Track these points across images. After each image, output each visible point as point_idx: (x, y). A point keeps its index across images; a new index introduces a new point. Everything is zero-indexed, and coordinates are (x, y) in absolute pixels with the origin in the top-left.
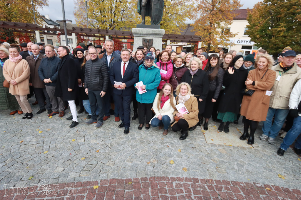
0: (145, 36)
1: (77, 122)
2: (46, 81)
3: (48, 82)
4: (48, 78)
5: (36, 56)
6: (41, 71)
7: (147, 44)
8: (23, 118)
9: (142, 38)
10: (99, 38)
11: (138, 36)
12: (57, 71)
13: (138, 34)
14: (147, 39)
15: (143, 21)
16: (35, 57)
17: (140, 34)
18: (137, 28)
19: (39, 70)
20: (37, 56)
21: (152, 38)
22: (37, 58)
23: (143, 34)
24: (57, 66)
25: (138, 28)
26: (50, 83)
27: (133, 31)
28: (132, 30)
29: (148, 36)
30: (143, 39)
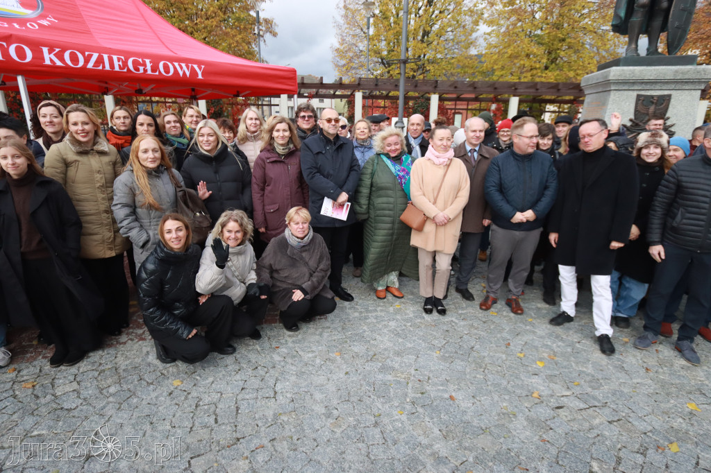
0: (648, 87)
1: (610, 336)
2: (520, 217)
3: (525, 220)
4: (522, 211)
5: (472, 148)
6: (498, 191)
7: (652, 109)
8: (428, 311)
9: (635, 94)
10: (478, 105)
11: (624, 88)
12: (546, 188)
13: (626, 83)
14: (652, 97)
15: (633, 46)
16: (472, 151)
17: (634, 83)
18: (625, 68)
19: (492, 188)
20: (477, 149)
21: (666, 93)
22: (476, 154)
23: (643, 83)
24: (546, 175)
25: (631, 68)
26: (528, 221)
27: (614, 76)
28: (612, 74)
29: (658, 87)
30: (638, 96)
